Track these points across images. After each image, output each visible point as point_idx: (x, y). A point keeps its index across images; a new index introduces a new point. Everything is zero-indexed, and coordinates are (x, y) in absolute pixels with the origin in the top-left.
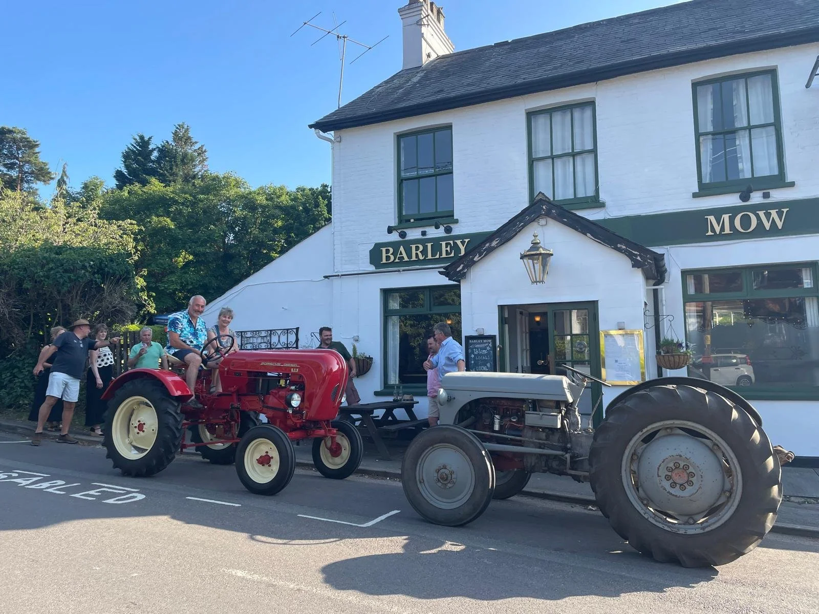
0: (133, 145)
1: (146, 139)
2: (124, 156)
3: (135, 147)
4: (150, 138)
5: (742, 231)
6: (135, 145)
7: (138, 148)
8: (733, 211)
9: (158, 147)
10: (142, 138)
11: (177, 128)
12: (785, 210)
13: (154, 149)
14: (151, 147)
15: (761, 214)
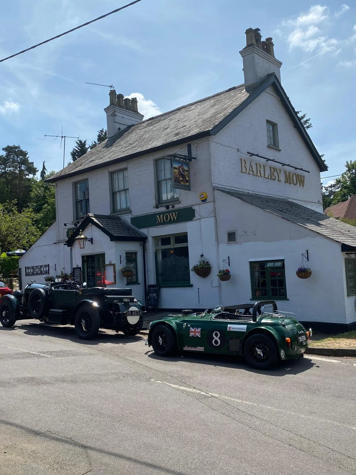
0: (76, 147)
1: (83, 142)
2: (72, 154)
3: (77, 148)
4: (85, 141)
5: (166, 221)
6: (77, 147)
7: (79, 148)
8: (163, 213)
9: (90, 146)
10: (80, 142)
11: (100, 133)
12: (177, 213)
13: (88, 148)
14: (87, 146)
15: (171, 214)
